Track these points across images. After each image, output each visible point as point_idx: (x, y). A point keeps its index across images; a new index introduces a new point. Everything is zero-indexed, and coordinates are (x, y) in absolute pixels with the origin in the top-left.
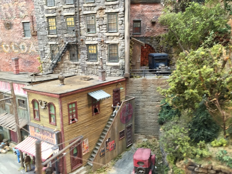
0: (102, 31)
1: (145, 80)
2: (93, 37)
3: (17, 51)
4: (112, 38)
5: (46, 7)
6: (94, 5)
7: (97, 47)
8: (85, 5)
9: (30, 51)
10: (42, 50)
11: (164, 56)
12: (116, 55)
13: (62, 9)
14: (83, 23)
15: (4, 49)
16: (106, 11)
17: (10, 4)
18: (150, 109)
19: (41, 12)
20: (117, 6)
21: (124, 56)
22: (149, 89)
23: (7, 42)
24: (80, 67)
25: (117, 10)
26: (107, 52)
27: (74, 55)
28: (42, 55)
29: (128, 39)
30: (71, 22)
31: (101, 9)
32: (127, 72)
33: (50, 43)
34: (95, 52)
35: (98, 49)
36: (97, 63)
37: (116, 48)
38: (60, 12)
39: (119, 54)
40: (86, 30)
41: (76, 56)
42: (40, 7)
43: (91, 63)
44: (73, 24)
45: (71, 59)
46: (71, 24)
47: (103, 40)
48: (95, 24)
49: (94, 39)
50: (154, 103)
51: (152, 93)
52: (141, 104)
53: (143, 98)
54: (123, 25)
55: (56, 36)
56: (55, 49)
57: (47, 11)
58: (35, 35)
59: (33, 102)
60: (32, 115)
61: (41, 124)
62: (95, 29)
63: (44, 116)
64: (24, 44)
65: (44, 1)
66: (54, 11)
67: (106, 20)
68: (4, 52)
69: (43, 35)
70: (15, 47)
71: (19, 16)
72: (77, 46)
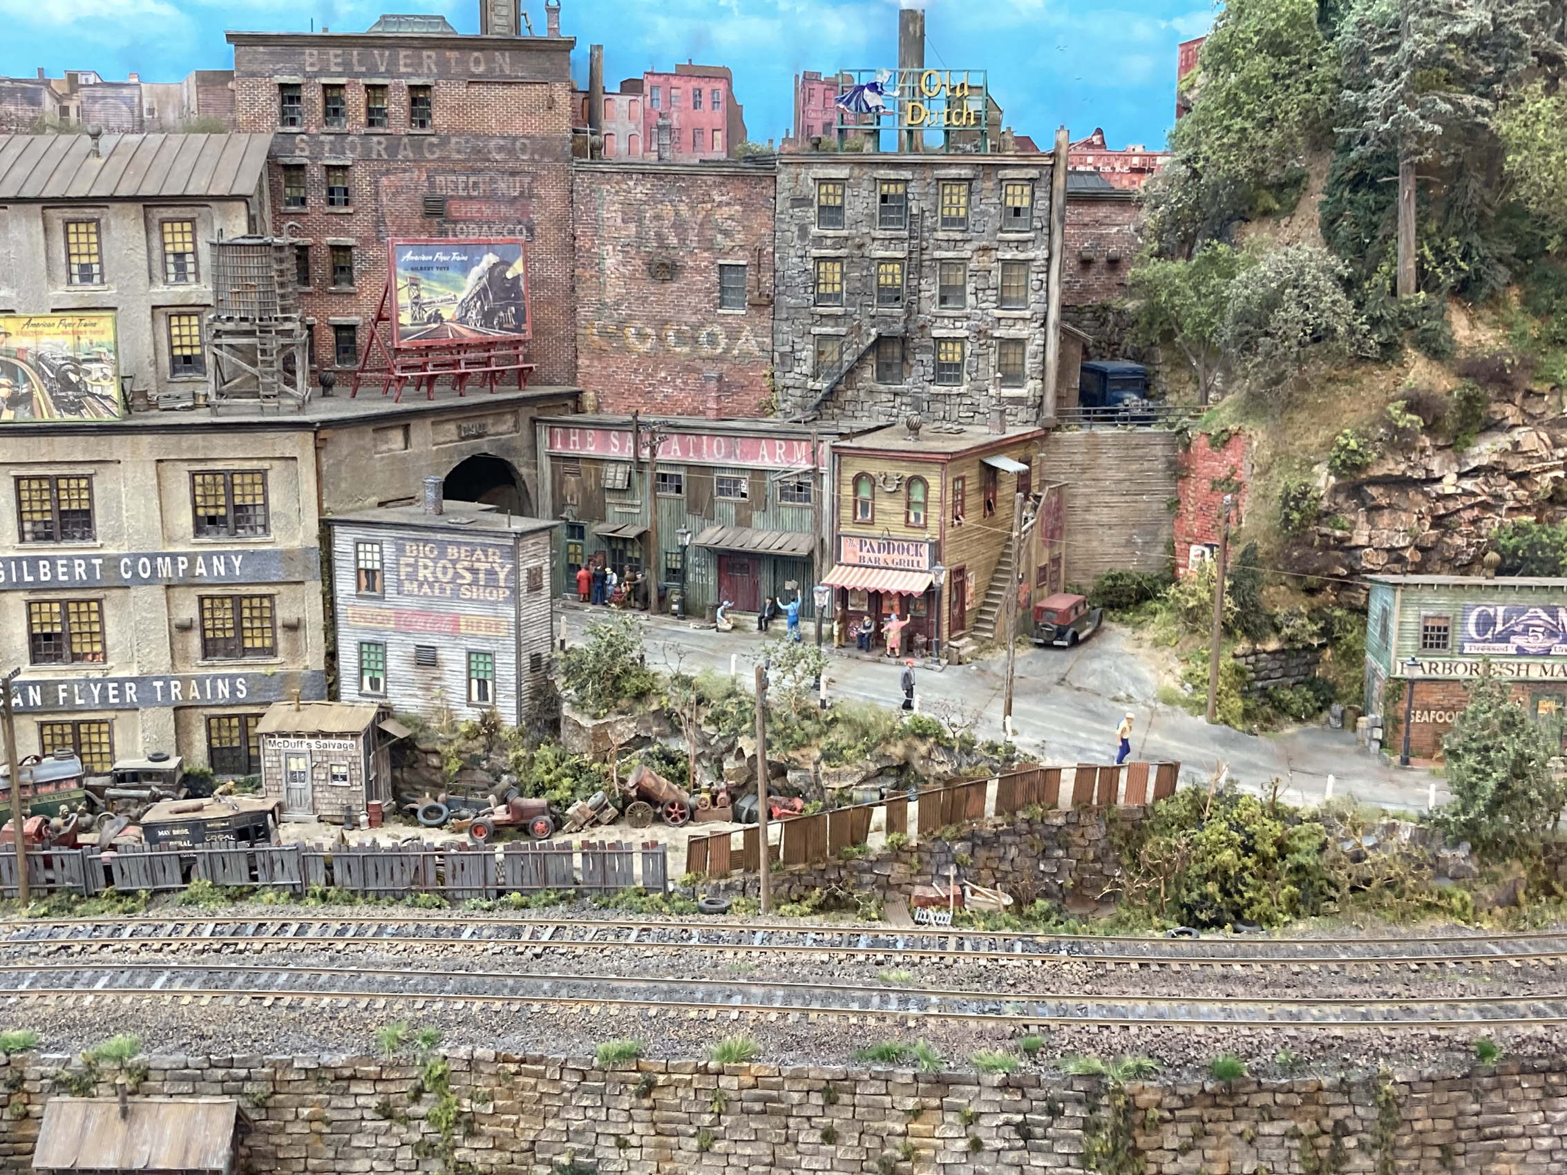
0: (984, 305)
1: (1094, 435)
2: (956, 319)
3: (686, 349)
4: (1010, 322)
5: (814, 230)
6: (966, 236)
7: (963, 348)
8: (940, 235)
9: (736, 352)
10: (788, 349)
11: (1135, 372)
12: (1019, 368)
13: (868, 240)
14: (931, 280)
15: (632, 340)
16: (1000, 255)
17: (683, 208)
18: (1104, 515)
19: (797, 243)
20: (1030, 245)
21: (1043, 372)
22: (1103, 460)
23: (650, 320)
24: (906, 400)
25: (1031, 255)
26: (993, 359)
27: (889, 366)
28: (783, 363)
29: (1056, 326)
30: (893, 275)
31: (986, 249)
32: (1049, 413)
33: (816, 330)
34: (958, 359)
35: (968, 353)
36: (963, 389)
37: (1019, 350)
38: (860, 247)
39: (1028, 365)
40: (937, 299)
41: (895, 371)
42: (795, 229)
43: (943, 390)
44: (898, 281)
45: (880, 379)
46: (890, 281)
47: (983, 327)
48: (964, 287)
49: (958, 324)
50: (1115, 499)
51: (1110, 473)
52: (1080, 502)
53: (1086, 486)
54: (1042, 292)
55: (839, 311)
56: (831, 349)
57: (819, 241)
58: (765, 303)
59: (857, 480)
60: (847, 513)
61: (876, 532)
62: (962, 299)
63: (890, 510)
64: (717, 329)
65: (812, 213)
66: (840, 242)
67: (996, 278)
68: (628, 350)
69: (796, 308)
70: (681, 338)
71: (709, 246)
72: (904, 340)
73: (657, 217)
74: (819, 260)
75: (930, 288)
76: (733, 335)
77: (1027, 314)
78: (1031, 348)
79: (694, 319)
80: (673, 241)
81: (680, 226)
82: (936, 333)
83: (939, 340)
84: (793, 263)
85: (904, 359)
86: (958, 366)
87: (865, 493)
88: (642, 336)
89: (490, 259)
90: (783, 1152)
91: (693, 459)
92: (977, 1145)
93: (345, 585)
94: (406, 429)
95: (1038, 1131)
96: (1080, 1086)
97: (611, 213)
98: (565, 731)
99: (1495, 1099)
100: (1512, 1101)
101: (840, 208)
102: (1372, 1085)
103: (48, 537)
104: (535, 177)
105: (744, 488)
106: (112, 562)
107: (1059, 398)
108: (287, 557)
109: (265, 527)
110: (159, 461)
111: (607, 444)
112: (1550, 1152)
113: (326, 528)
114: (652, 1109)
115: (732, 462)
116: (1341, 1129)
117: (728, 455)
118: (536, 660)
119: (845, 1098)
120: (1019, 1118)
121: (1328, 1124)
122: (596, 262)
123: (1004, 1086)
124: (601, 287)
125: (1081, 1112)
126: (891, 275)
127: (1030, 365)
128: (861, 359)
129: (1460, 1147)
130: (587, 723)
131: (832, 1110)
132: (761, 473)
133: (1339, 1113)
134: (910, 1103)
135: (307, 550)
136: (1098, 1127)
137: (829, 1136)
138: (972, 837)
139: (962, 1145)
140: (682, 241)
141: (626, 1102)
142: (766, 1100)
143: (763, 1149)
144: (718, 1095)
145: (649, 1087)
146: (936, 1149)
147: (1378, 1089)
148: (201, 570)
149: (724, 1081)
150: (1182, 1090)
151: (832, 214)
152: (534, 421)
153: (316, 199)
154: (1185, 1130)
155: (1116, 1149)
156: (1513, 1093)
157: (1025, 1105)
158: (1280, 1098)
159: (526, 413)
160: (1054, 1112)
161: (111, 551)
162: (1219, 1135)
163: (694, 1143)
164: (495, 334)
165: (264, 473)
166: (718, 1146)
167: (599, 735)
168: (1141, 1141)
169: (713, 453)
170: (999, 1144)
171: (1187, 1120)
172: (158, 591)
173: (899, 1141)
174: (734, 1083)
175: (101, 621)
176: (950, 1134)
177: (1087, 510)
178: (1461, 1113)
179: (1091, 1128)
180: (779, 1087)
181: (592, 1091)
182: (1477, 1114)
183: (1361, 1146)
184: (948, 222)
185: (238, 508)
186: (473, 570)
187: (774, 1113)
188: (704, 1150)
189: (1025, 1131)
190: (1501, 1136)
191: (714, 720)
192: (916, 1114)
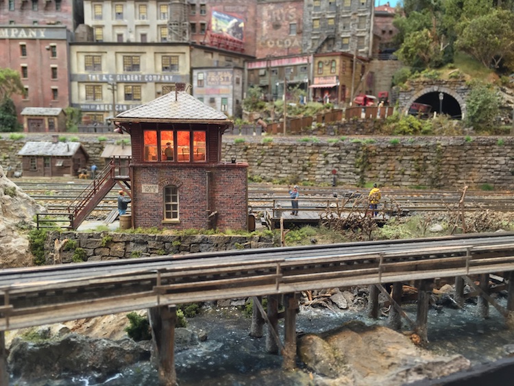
0: (354, 28)
3: (281, 46)
4: (361, 32)
6: (350, 11)
7: (349, 39)
9: (293, 46)
10: (305, 43)
12: (363, 44)
13: (326, 14)
14: (341, 23)
15: (269, 45)
16: (358, 15)
17: (282, 10)
19: (309, 16)
20: (366, 12)
21: (369, 45)
23: (273, 39)
25: (366, 14)
26: (356, 42)
27: (330, 46)
28: (304, 47)
29: (372, 33)
31: (355, 14)
32: (370, 54)
33: (313, 38)
36: (348, 50)
37: (363, 39)
38: (324, 15)
40: (343, 27)
41: (332, 46)
42: (308, 13)
44: (333, 24)
46: (331, 24)
47: (354, 34)
48: (349, 24)
49: (348, 33)
53: (379, 75)
54: (369, 24)
55: (318, 32)
56: (316, 42)
57: (314, 15)
58: (300, 33)
59: (319, 62)
60: (316, 72)
61: (323, 75)
62: (349, 27)
63: (326, 69)
64: (289, 40)
65: (312, 8)
66: (319, 15)
67: (357, 21)
68: (267, 47)
69: (308, 32)
70: (280, 43)
71: (287, 19)
72: (334, 39)
73: (276, 13)
74: (314, 20)
75: (341, 25)
76: (292, 41)
77: (365, 29)
78: (366, 38)
79: (284, 38)
80: (279, 19)
81: (281, 15)
82: (342, 36)
83: (343, 38)
84: (307, 21)
85: (334, 43)
86: (347, 44)
87: (321, 66)
88: (271, 43)
89: (235, 20)
90: (279, 166)
91: (280, 65)
92: (327, 162)
93: (195, 84)
94: (212, 54)
95: (343, 158)
96: (354, 145)
97: (265, 13)
98: (243, 116)
99: (470, 152)
100: (476, 153)
101: (319, 7)
102: (435, 146)
103: (130, 70)
104: (248, 7)
105: (292, 70)
106: (143, 77)
107: (373, 53)
108: (182, 77)
109: (178, 70)
110: (155, 53)
111: (260, 65)
112: (487, 168)
113: (192, 69)
114: (247, 155)
115: (289, 64)
116: (426, 159)
117: (289, 62)
118: (237, 101)
119: (294, 151)
120: (338, 154)
121: (422, 157)
122: (261, 26)
123: (334, 146)
124: (262, 32)
125: (354, 152)
126: (331, 22)
127: (365, 43)
128: (323, 44)
129: (460, 166)
130: (248, 113)
131: (291, 154)
132: (295, 66)
133: (425, 154)
134: (310, 151)
135: (187, 75)
136: (359, 156)
137: (290, 161)
138: (338, 124)
139: (323, 162)
140: (281, 18)
141: (240, 154)
142: (274, 152)
143: (273, 164)
144: (262, 150)
145: (246, 149)
146: (317, 163)
147: (437, 148)
148: (163, 79)
149: (264, 147)
150: (381, 146)
151: (317, 8)
152: (244, 62)
153: (198, 12)
154: (382, 158)
155: (363, 162)
156: (476, 151)
157: (340, 151)
158: (409, 150)
159: (242, 59)
160: (347, 152)
161: (144, 73)
162: (392, 159)
163: (257, 164)
164: (235, 39)
165: (178, 56)
166: (262, 164)
167: (250, 116)
168: (370, 160)
169: (285, 62)
170: (333, 162)
171: (383, 155)
172: (153, 84)
173: (307, 162)
174: (267, 147)
175: (140, 91)
176: (320, 159)
177: (380, 81)
178: (461, 156)
179: (357, 156)
180: (278, 148)
181: (233, 151)
182: (466, 156)
183: (431, 163)
184: (346, 8)
185: (172, 65)
186: (223, 78)
187: (277, 155)
188: (259, 165)
189: (340, 158)
190: (472, 163)
191: (278, 111)
192: (312, 154)
